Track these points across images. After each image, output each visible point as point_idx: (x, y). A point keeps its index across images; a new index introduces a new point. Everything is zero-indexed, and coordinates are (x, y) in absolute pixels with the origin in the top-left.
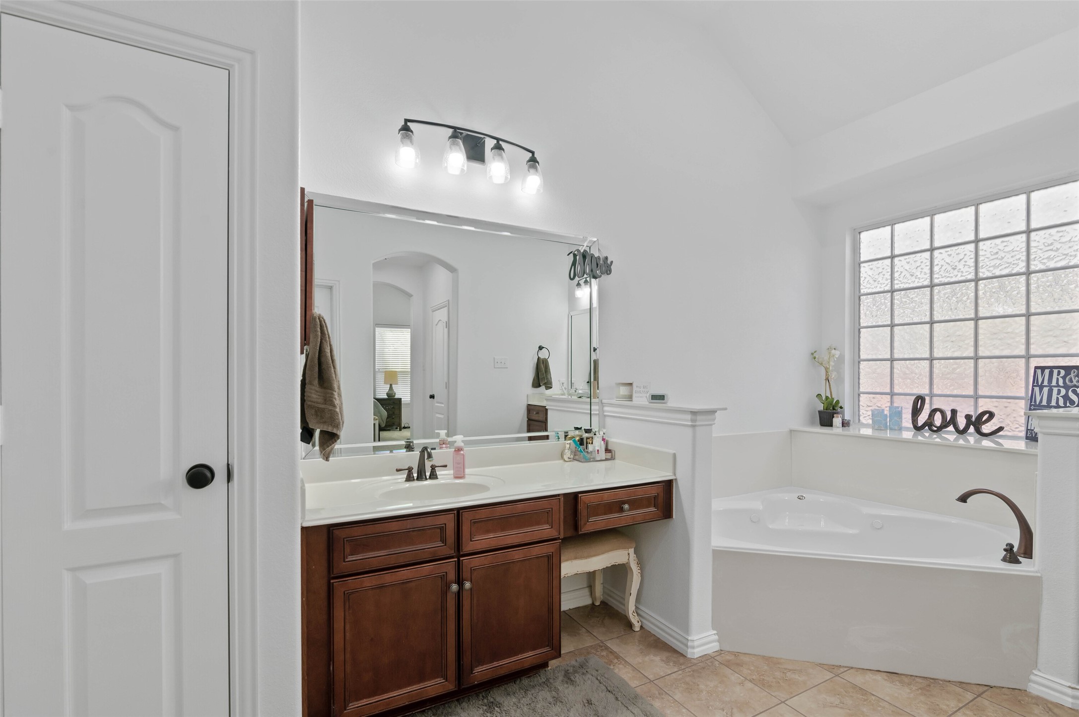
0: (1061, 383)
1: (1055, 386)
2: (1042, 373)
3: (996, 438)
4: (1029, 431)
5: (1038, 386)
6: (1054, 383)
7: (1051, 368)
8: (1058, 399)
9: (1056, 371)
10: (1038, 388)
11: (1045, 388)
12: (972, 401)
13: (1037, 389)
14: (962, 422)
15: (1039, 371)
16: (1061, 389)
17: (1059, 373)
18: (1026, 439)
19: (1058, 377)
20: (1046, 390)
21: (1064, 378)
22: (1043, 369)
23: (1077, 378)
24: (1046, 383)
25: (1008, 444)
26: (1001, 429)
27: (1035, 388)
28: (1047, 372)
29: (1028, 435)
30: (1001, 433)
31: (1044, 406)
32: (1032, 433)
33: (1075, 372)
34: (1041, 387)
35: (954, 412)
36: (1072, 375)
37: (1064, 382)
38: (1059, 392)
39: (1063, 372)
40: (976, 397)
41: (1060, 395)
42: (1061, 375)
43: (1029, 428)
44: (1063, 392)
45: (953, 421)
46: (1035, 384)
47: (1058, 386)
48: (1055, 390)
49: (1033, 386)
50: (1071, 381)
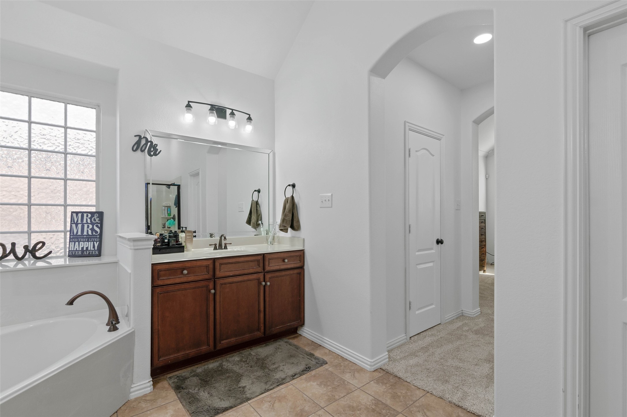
0: (89, 221)
1: (85, 223)
2: (77, 215)
3: (46, 259)
4: (70, 252)
5: (74, 223)
6: (85, 221)
7: (83, 213)
8: (88, 231)
9: (85, 215)
10: (75, 224)
11: (79, 225)
12: (26, 236)
13: (74, 226)
14: (20, 252)
15: (75, 215)
16: (89, 225)
17: (87, 216)
18: (68, 257)
19: (87, 218)
20: (80, 226)
21: (91, 218)
22: (77, 213)
23: (98, 219)
24: (79, 222)
25: (55, 262)
26: (50, 253)
27: (73, 225)
28: (80, 215)
29: (70, 254)
30: (50, 256)
31: (79, 235)
32: (72, 253)
33: (97, 215)
34: (77, 224)
35: (13, 245)
36: (95, 217)
37: (91, 221)
38: (88, 227)
39: (90, 215)
40: (29, 233)
41: (89, 228)
42: (89, 217)
43: (70, 249)
44: (91, 226)
45: (13, 251)
46: (73, 222)
47: (87, 223)
48: (86, 226)
49: (71, 223)
50: (95, 220)
